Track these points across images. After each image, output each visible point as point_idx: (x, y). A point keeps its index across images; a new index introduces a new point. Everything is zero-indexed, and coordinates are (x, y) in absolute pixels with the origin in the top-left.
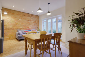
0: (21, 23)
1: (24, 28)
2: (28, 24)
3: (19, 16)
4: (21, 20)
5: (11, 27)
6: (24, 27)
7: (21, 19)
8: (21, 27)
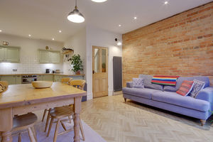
0: (150, 56)
1: (159, 69)
2: (175, 56)
3: (145, 39)
4: (151, 47)
5: (132, 68)
6: (159, 67)
7: (152, 44)
8: (152, 69)
